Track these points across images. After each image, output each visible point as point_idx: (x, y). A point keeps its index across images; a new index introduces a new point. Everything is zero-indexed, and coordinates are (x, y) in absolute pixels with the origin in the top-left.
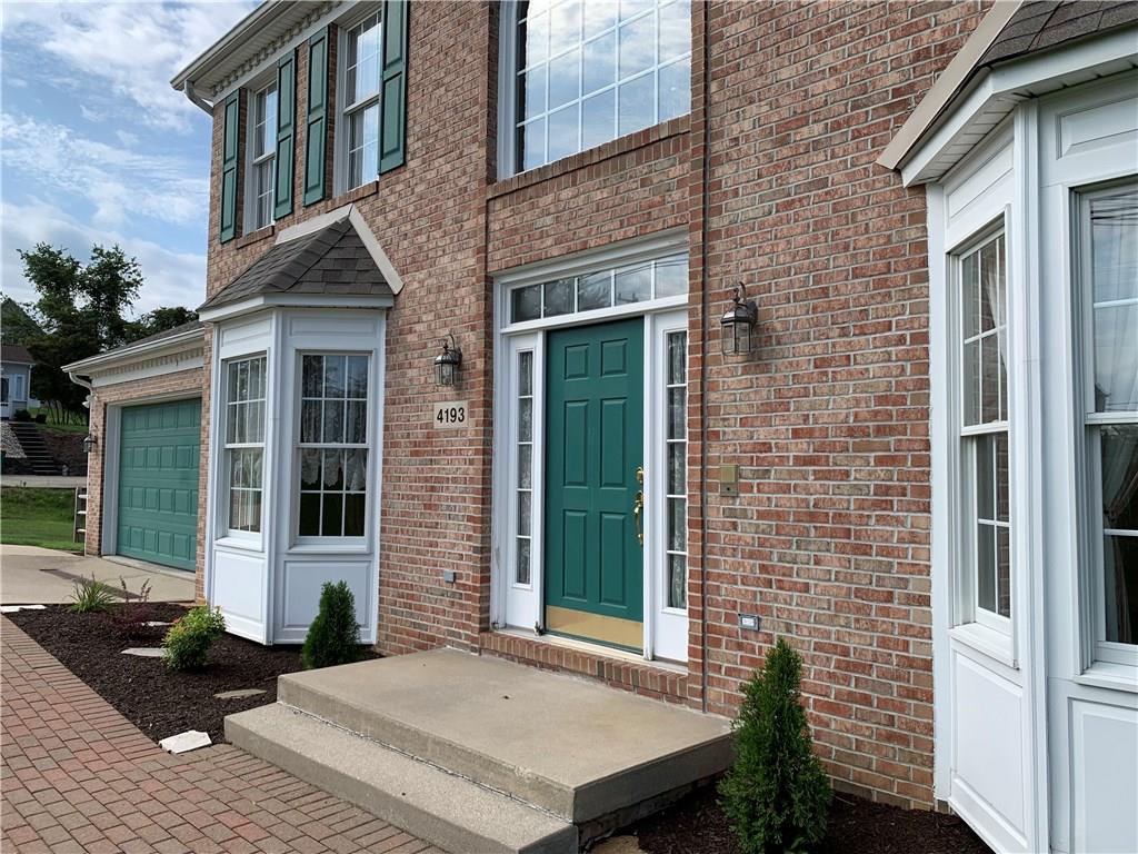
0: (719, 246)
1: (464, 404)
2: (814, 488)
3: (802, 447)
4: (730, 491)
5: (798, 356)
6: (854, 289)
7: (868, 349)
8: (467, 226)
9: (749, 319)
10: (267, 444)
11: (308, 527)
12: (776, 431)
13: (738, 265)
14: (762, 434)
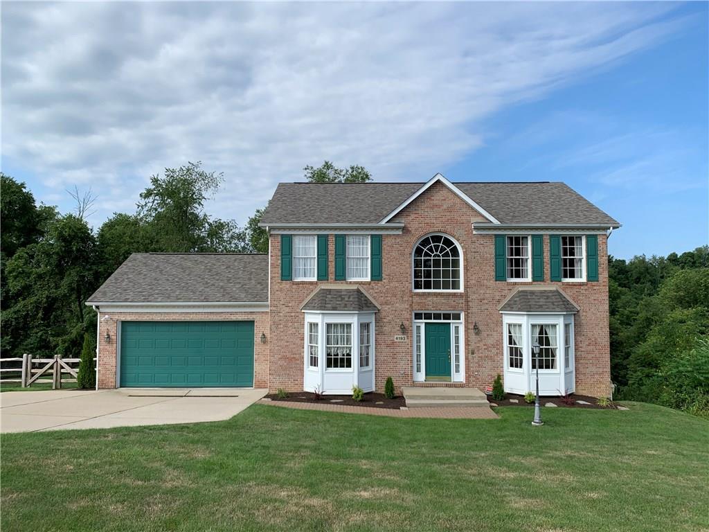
0: (470, 315)
1: (405, 336)
2: (487, 353)
3: (485, 347)
4: (473, 353)
5: (484, 334)
6: (492, 325)
7: (495, 333)
8: (404, 299)
9: (476, 328)
10: (319, 345)
11: (329, 365)
12: (481, 345)
13: (473, 319)
14: (478, 345)
